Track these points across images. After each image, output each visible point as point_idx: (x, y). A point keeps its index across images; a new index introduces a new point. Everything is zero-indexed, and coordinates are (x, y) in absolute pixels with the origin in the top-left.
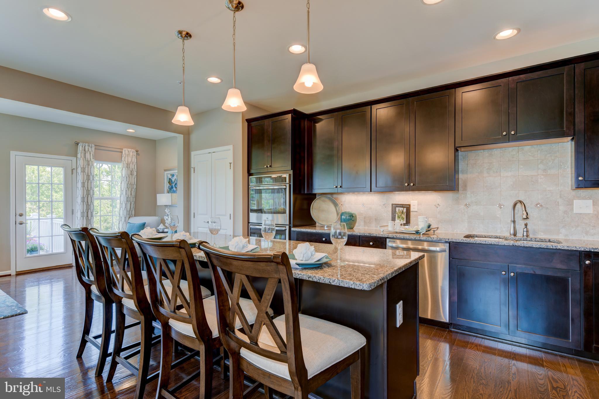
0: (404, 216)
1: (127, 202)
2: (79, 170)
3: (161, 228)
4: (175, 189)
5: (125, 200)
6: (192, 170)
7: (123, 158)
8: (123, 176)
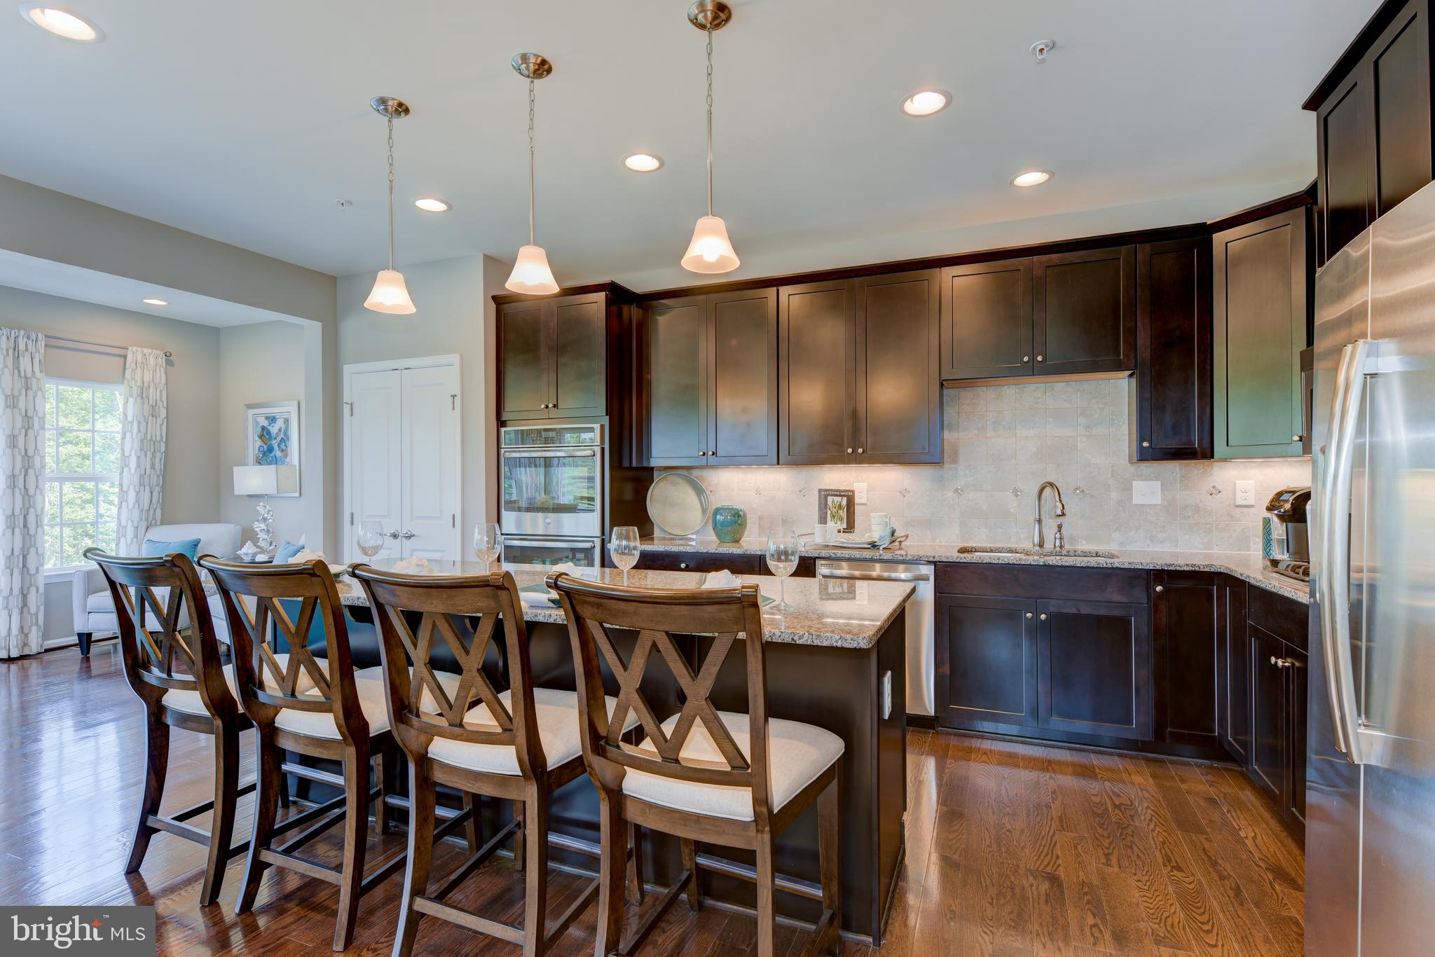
0: (843, 514)
1: (142, 488)
3: (249, 552)
4: (278, 454)
5: (136, 480)
6: (346, 409)
7: (128, 373)
8: (130, 418)
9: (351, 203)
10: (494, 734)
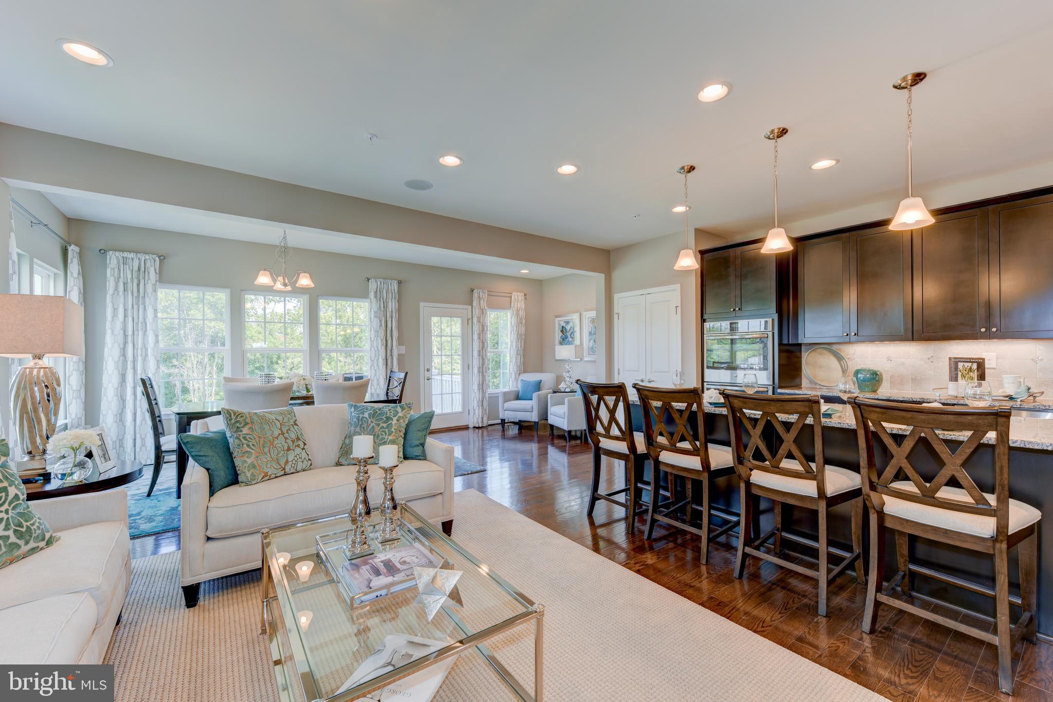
0: (974, 374)
1: (517, 356)
2: (475, 320)
4: (570, 339)
5: (515, 353)
6: (616, 316)
7: (512, 304)
8: (513, 325)
9: (639, 215)
10: (802, 474)
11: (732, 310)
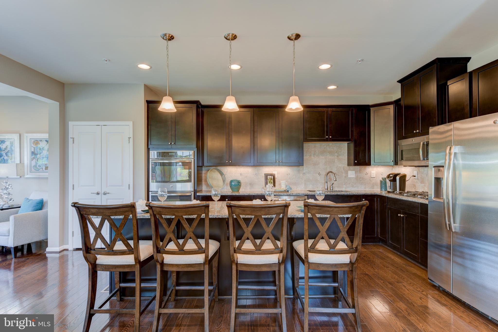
0: (272, 181)
6: (70, 141)
11: (170, 143)
